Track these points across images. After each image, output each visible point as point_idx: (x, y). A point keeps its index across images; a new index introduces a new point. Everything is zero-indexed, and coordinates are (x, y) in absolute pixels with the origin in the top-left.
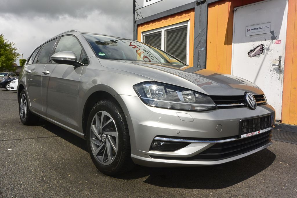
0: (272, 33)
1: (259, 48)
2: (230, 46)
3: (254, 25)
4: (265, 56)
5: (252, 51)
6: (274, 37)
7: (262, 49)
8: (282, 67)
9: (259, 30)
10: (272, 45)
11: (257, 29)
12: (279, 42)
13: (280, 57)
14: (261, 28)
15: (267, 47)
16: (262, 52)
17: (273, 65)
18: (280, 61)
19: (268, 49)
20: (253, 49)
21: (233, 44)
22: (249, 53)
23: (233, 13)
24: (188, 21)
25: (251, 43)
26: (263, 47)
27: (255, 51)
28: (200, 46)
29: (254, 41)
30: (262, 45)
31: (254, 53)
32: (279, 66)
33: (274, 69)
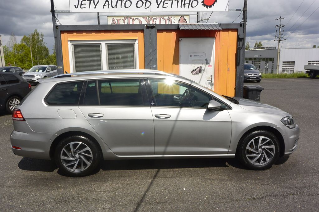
0: (206, 60)
1: (199, 69)
2: (178, 65)
3: (194, 53)
4: (202, 75)
5: (194, 70)
6: (207, 63)
7: (201, 70)
8: (213, 82)
9: (198, 57)
10: (206, 68)
11: (197, 56)
12: (211, 66)
13: (212, 76)
14: (199, 56)
15: (204, 69)
16: (201, 72)
17: (208, 80)
18: (211, 79)
19: (204, 70)
20: (195, 69)
21: (180, 64)
22: (192, 71)
23: (179, 42)
24: (135, 40)
25: (193, 65)
26: (201, 69)
27: (196, 71)
28: (151, 63)
29: (195, 64)
30: (200, 67)
31: (195, 72)
32: (211, 81)
33: (208, 83)
